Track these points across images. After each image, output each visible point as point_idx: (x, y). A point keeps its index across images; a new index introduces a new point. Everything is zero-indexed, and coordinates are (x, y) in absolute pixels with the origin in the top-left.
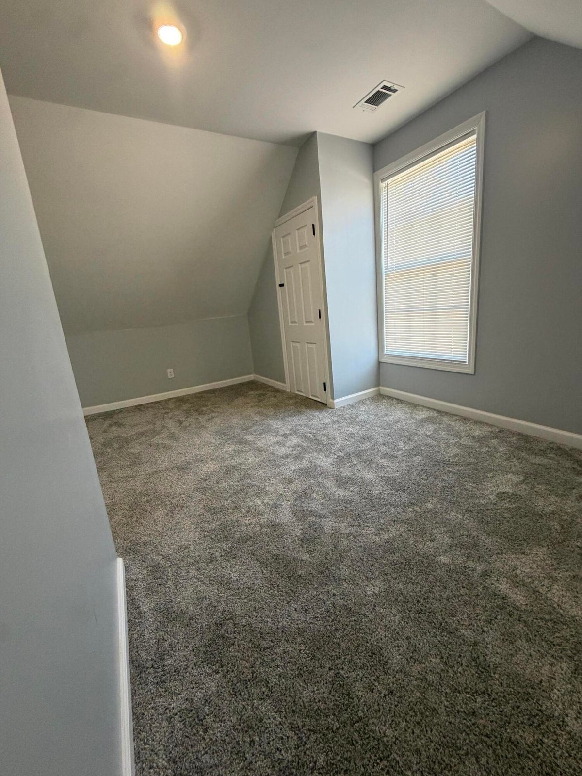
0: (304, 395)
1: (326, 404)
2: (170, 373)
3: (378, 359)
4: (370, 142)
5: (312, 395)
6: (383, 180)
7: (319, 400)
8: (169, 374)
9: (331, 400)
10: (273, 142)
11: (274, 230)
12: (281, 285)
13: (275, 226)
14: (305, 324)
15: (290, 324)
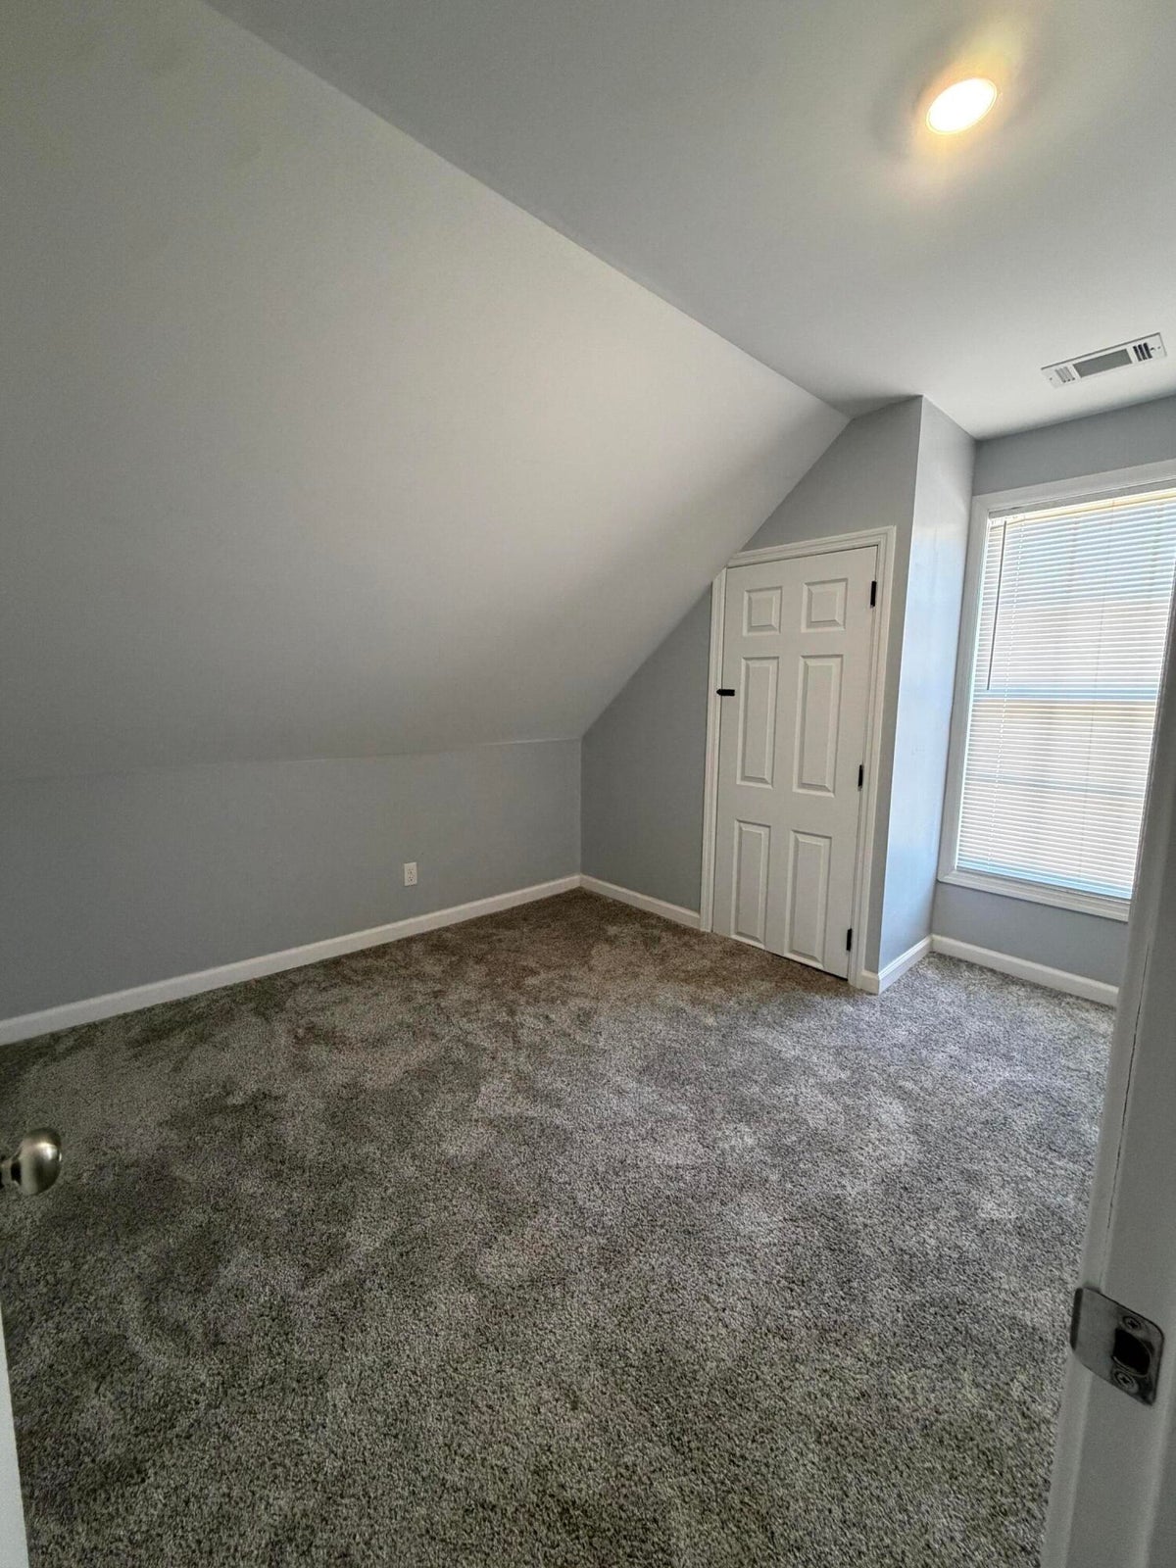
0: (762, 946)
1: (846, 980)
2: (410, 872)
3: (937, 876)
4: (975, 436)
5: (793, 951)
6: (992, 514)
7: (819, 966)
8: (407, 876)
9: (865, 973)
10: (822, 398)
11: (724, 571)
12: (723, 692)
13: (730, 564)
14: (796, 789)
15: (739, 782)
